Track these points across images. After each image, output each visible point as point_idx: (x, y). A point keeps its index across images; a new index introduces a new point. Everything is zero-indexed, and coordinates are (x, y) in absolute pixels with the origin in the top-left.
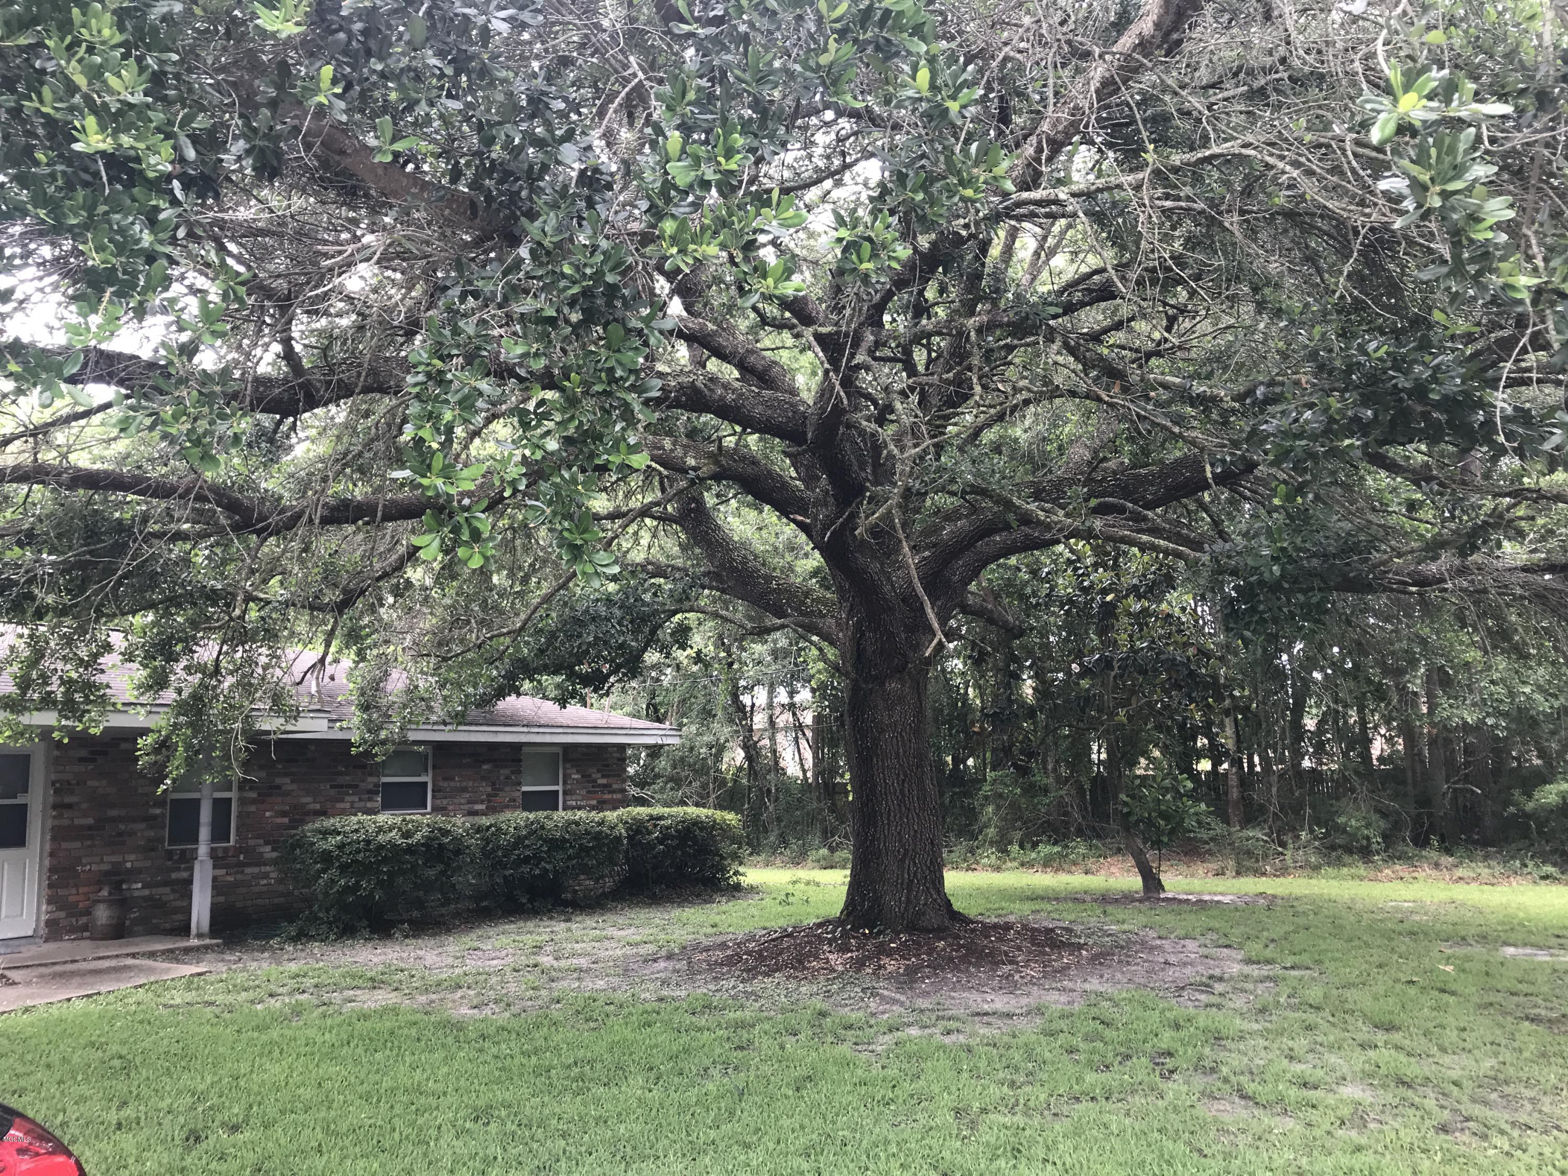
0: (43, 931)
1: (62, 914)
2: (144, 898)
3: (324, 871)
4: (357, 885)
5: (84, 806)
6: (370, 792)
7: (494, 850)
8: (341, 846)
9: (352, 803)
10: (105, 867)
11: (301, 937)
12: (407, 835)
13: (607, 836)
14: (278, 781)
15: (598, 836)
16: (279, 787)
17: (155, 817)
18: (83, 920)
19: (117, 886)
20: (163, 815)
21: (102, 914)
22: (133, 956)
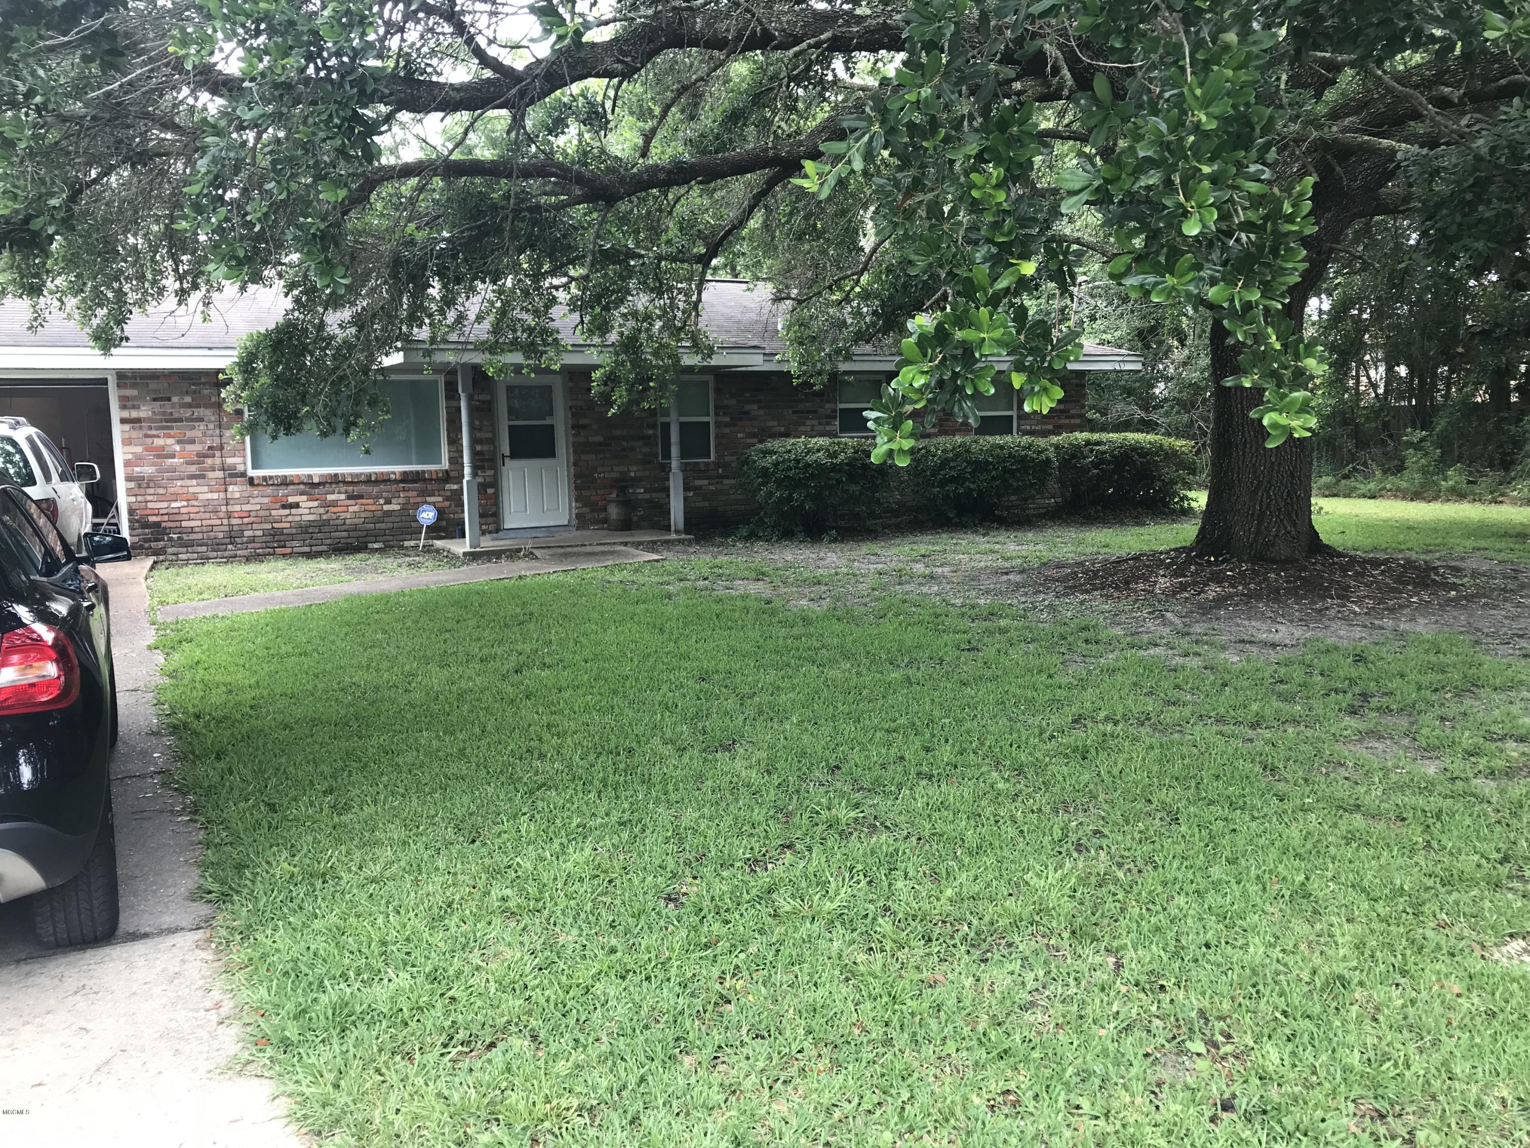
0: (575, 522)
1: (587, 510)
2: (647, 501)
3: (764, 484)
4: (790, 498)
5: (595, 427)
6: (827, 417)
7: (924, 471)
8: (776, 464)
9: (813, 426)
10: (614, 475)
11: (752, 537)
12: (834, 455)
13: (1033, 459)
14: (747, 407)
15: (1023, 460)
16: (747, 413)
17: (649, 437)
18: (602, 515)
19: (623, 490)
20: (655, 436)
21: (614, 511)
22: (626, 544)
